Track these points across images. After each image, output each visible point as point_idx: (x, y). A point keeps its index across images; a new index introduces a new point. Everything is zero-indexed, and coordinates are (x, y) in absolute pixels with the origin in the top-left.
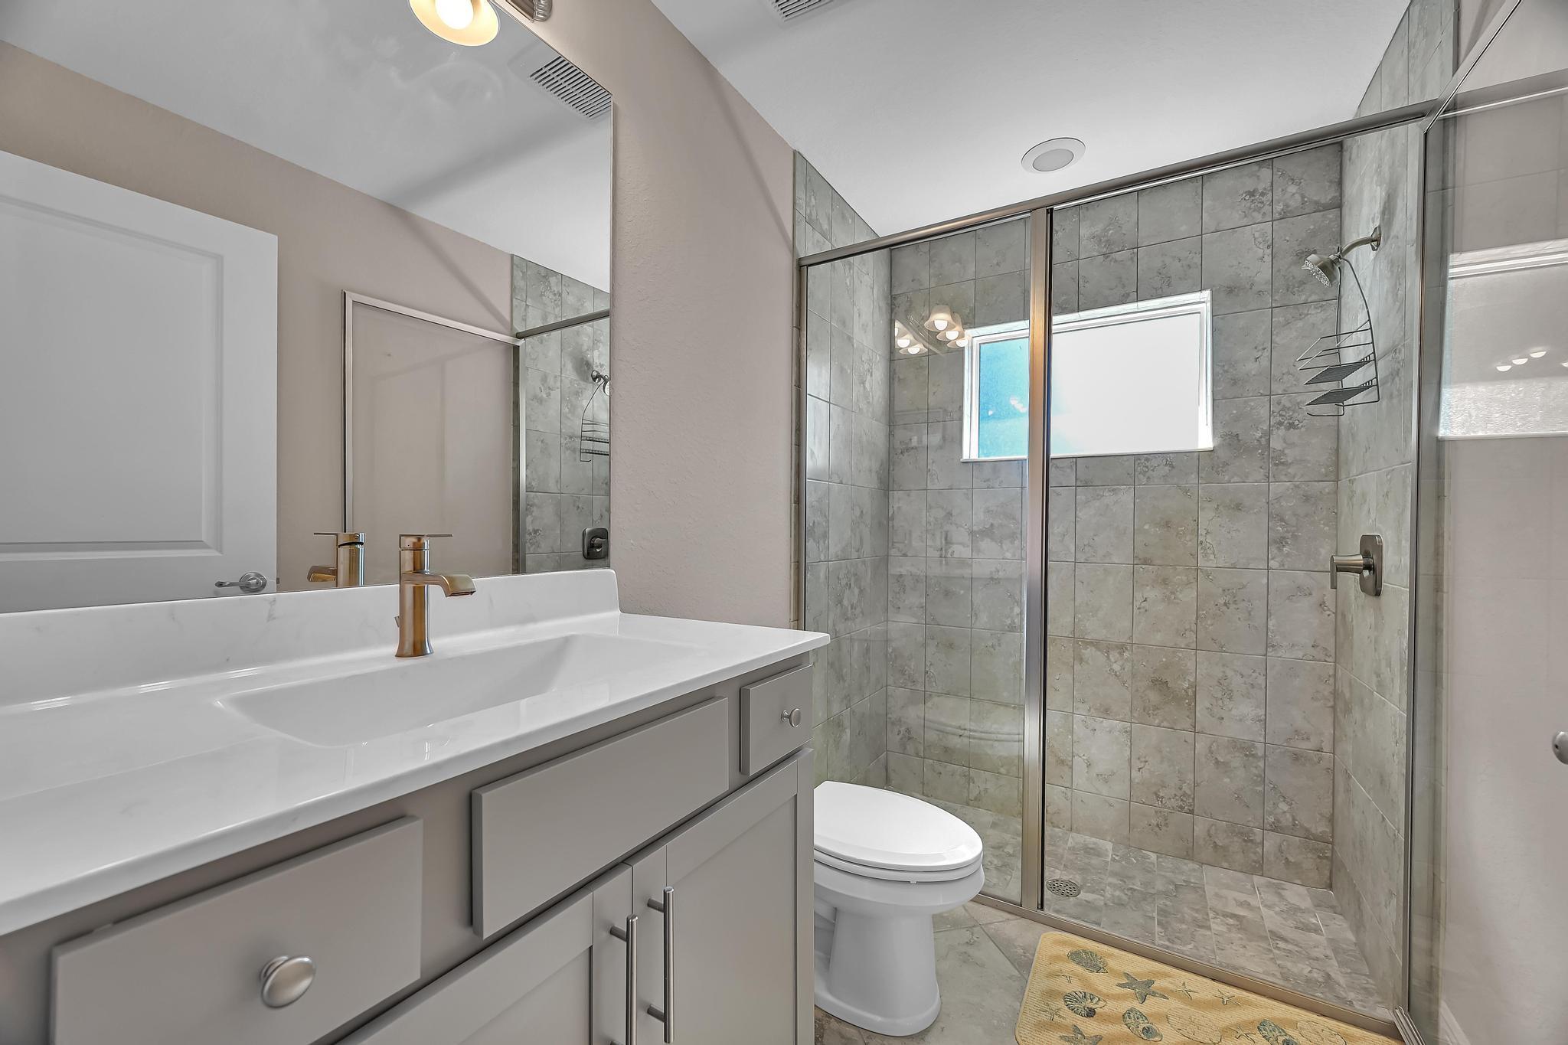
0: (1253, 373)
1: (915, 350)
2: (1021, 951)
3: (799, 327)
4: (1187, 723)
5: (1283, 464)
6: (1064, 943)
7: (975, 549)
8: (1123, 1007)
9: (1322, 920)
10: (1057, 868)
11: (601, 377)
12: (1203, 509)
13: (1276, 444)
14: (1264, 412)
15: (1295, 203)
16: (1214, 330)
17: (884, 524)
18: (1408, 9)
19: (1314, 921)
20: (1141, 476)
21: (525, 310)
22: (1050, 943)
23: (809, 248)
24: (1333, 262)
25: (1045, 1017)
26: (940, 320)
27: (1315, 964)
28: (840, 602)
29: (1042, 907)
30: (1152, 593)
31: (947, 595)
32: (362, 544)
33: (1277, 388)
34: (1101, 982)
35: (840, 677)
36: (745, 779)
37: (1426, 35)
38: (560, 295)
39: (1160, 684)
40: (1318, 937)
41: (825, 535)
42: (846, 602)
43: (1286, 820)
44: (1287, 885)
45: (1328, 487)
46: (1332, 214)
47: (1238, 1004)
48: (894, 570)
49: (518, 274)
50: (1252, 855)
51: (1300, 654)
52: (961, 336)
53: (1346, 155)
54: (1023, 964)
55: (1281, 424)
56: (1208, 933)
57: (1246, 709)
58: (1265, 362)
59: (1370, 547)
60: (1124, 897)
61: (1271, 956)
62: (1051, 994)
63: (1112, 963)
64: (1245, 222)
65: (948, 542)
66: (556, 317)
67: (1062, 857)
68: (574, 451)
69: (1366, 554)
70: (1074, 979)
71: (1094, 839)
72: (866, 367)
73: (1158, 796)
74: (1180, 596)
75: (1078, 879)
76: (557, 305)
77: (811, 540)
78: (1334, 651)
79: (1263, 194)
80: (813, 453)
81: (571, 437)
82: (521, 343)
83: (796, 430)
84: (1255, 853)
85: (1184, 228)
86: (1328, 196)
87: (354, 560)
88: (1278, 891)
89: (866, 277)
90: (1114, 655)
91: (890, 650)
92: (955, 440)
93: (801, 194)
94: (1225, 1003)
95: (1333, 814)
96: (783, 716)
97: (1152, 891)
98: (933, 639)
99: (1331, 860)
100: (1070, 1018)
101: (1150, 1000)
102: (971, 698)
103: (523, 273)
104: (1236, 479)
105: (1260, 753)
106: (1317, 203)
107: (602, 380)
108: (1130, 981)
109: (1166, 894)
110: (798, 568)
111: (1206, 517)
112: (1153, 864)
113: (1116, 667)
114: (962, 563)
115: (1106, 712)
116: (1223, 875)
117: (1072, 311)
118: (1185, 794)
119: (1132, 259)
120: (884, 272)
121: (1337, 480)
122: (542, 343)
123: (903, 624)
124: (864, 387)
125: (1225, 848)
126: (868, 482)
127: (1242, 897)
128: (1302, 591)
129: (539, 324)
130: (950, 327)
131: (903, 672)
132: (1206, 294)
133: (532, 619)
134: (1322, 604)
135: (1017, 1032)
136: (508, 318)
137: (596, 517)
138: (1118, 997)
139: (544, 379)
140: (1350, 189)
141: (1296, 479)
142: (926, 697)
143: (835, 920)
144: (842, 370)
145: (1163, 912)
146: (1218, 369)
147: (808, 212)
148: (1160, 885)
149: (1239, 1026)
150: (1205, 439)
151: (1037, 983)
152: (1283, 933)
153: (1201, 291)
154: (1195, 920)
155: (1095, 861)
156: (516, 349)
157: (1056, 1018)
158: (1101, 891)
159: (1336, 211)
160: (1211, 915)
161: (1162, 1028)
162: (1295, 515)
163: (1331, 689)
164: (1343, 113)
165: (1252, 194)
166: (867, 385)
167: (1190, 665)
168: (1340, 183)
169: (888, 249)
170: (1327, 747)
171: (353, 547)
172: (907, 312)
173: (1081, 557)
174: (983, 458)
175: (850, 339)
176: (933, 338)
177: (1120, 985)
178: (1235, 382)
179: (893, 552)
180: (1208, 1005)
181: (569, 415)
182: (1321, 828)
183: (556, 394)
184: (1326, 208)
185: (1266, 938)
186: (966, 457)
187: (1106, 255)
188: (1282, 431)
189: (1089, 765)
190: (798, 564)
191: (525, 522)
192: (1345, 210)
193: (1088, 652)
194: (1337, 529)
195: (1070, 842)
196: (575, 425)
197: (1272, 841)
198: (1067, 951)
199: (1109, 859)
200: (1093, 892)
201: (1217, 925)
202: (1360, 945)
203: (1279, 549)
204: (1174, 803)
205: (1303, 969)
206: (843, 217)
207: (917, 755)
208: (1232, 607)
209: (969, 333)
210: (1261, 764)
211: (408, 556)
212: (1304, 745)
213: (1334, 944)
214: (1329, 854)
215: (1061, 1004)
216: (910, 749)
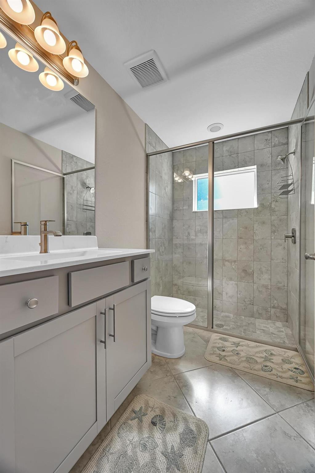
0: (267, 187)
1: (180, 181)
2: (207, 338)
3: (147, 173)
4: (252, 281)
5: (275, 211)
6: (217, 336)
7: (196, 235)
8: (232, 349)
9: (284, 329)
10: (218, 321)
11: (89, 187)
12: (255, 223)
13: (273, 206)
14: (270, 198)
15: (277, 143)
16: (258, 176)
17: (171, 229)
18: (300, 95)
19: (282, 330)
20: (239, 215)
21: (66, 167)
22: (214, 337)
23: (150, 150)
24: (284, 158)
25: (212, 352)
26: (187, 173)
27: (281, 339)
28: (159, 250)
29: (213, 328)
30: (242, 247)
31: (189, 249)
32: (28, 225)
33: (273, 191)
34: (226, 344)
35: (159, 272)
36: (134, 284)
37: (303, 101)
38: (77, 163)
39: (245, 271)
40: (283, 333)
41: (155, 231)
42: (161, 251)
43: (276, 305)
44: (276, 322)
45: (285, 217)
46: (286, 146)
47: (260, 347)
48: (174, 242)
49: (64, 156)
50: (268, 315)
51: (279, 261)
52: (192, 177)
53: (289, 130)
54: (207, 341)
55: (274, 201)
56: (256, 334)
57: (266, 276)
58: (270, 184)
59: (294, 231)
60: (235, 327)
61: (271, 338)
62: (214, 347)
63: (230, 340)
64: (265, 147)
65: (189, 234)
66: (75, 169)
67: (219, 319)
68: (81, 209)
69: (293, 233)
70: (220, 343)
71: (228, 314)
72: (166, 185)
73: (244, 301)
74: (250, 247)
75: (223, 323)
76: (76, 166)
77: (151, 232)
78: (287, 260)
79: (269, 140)
80: (151, 208)
81: (80, 205)
82: (65, 176)
83: (146, 201)
84: (269, 314)
85: (250, 149)
86: (285, 141)
87: (26, 229)
88: (274, 324)
89: (166, 160)
90: (233, 264)
91: (173, 265)
92: (191, 206)
93: (147, 136)
94: (257, 347)
95: (287, 303)
96: (143, 269)
97: (243, 325)
98: (185, 261)
99: (287, 314)
100: (218, 352)
101: (239, 347)
102: (195, 277)
103: (65, 156)
104: (263, 215)
105: (270, 288)
106: (282, 143)
107: (89, 188)
108: (234, 343)
109: (246, 326)
110: (147, 240)
111: (256, 226)
112: (243, 319)
113: (234, 267)
114: (193, 239)
115: (231, 279)
116: (261, 321)
117: (221, 170)
118: (251, 300)
119: (237, 157)
120: (171, 158)
121: (288, 215)
122: (71, 177)
123: (177, 257)
124: (166, 191)
125: (261, 314)
126: (167, 217)
127: (265, 325)
128: (280, 245)
129: (70, 171)
130: (189, 175)
131: (177, 271)
132: (255, 167)
133: (74, 248)
134: (284, 248)
135: (205, 356)
136: (61, 169)
137: (88, 228)
138: (231, 347)
139: (72, 187)
140: (290, 140)
141: (278, 215)
142: (183, 277)
143: (157, 330)
144: (159, 185)
145: (245, 330)
146: (259, 187)
147: (149, 141)
148: (244, 324)
149: (260, 351)
150: (256, 205)
151: (210, 345)
152: (274, 333)
153: (254, 165)
154: (253, 331)
155: (228, 319)
156: (64, 178)
157: (215, 352)
158: (229, 326)
159: (287, 145)
160: (257, 330)
161: (241, 353)
162: (278, 224)
163: (287, 270)
164: (288, 119)
165: (266, 140)
166: (166, 190)
167: (252, 265)
168: (288, 138)
169: (171, 152)
170: (286, 285)
171: (25, 226)
172: (178, 170)
173: (224, 237)
174: (198, 211)
175: (161, 177)
176: (185, 178)
177: (231, 344)
178: (263, 190)
179: (174, 237)
180: (252, 347)
181: (80, 198)
182: (284, 306)
183: (76, 192)
184: (284, 144)
185: (270, 334)
186: (194, 210)
187: (230, 155)
188: (274, 203)
189: (227, 294)
190: (147, 238)
191: (66, 230)
192: (289, 145)
193: (227, 263)
194: (288, 228)
195: (222, 315)
196: (81, 201)
197: (273, 311)
198: (219, 338)
199: (232, 318)
200: (227, 326)
201: (258, 332)
202: (292, 334)
203: (274, 234)
204: (248, 303)
205: (278, 340)
206: (159, 142)
207: (181, 294)
208: (263, 249)
209: (194, 176)
210: (270, 291)
211: (43, 226)
212: (280, 285)
213: (287, 334)
214: (286, 313)
215: (217, 349)
216: (179, 292)
